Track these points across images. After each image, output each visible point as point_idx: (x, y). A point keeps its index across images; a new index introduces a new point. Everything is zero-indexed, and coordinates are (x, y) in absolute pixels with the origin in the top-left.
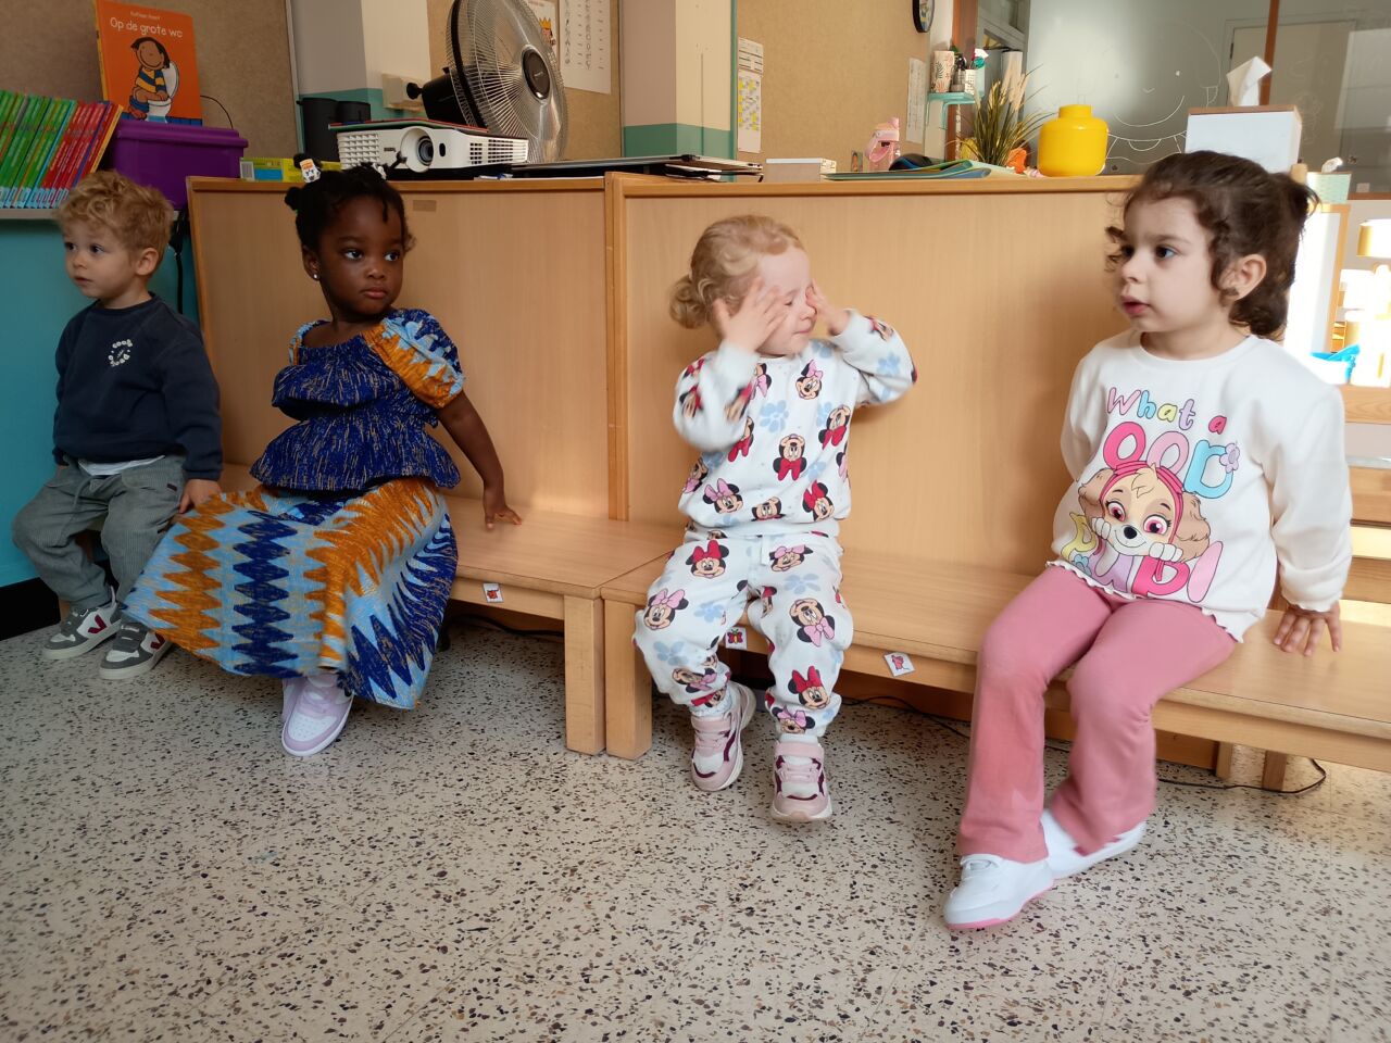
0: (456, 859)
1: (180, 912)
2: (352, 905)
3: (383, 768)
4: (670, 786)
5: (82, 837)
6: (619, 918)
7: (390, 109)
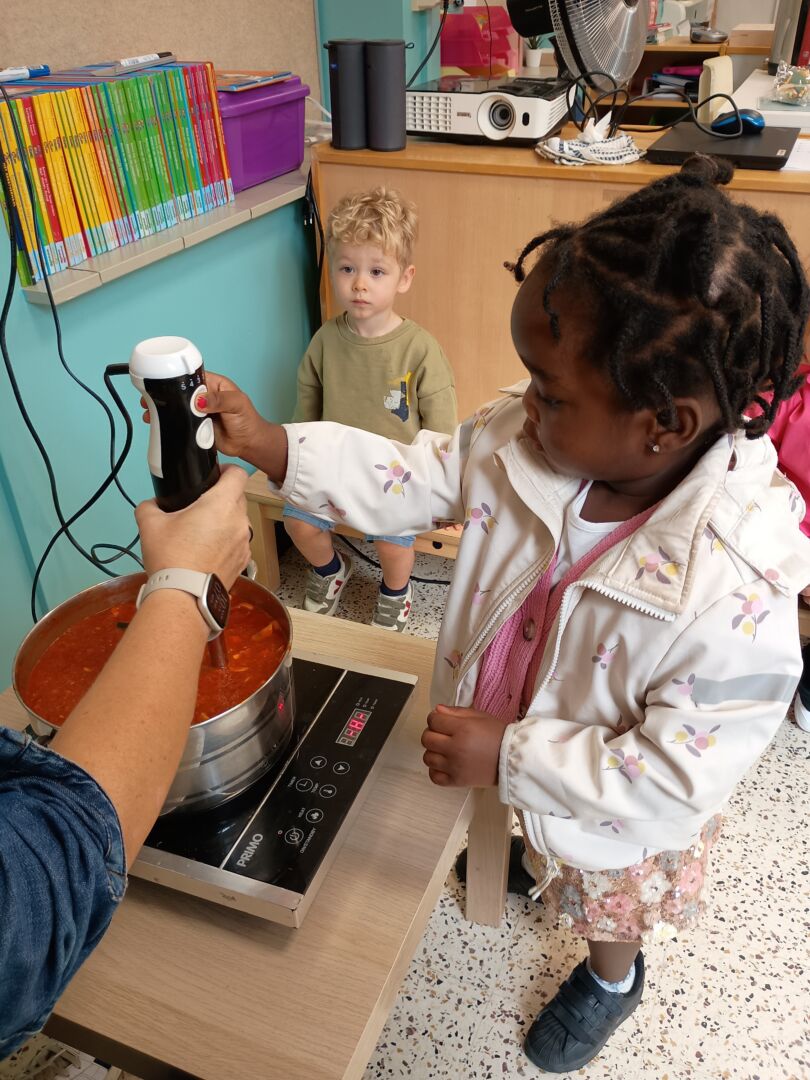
1: (695, 992)
7: (415, 12)
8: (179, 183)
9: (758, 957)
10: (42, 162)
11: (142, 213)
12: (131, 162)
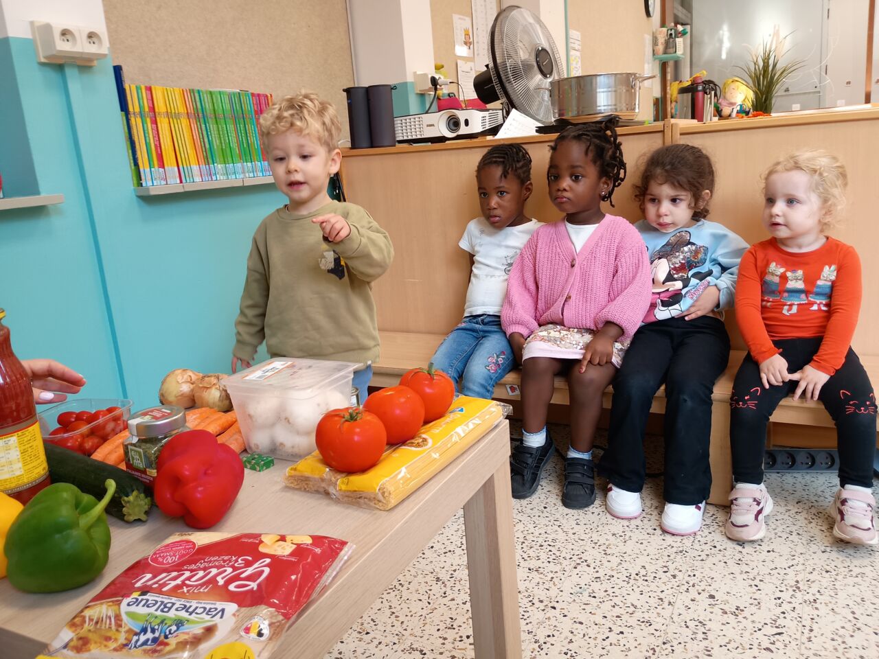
0: (710, 585)
1: (563, 636)
2: (673, 622)
3: (595, 525)
4: (799, 524)
5: (445, 586)
6: (863, 619)
7: (417, 94)
8: (246, 154)
9: (618, 617)
10: (154, 122)
11: (219, 165)
12: (213, 135)
